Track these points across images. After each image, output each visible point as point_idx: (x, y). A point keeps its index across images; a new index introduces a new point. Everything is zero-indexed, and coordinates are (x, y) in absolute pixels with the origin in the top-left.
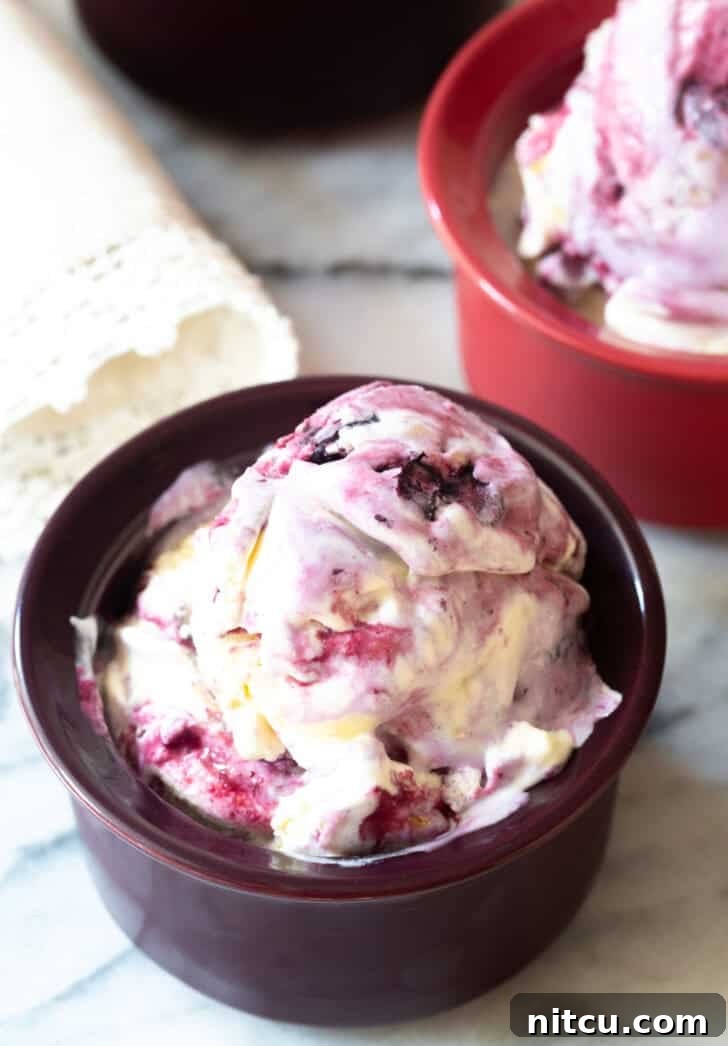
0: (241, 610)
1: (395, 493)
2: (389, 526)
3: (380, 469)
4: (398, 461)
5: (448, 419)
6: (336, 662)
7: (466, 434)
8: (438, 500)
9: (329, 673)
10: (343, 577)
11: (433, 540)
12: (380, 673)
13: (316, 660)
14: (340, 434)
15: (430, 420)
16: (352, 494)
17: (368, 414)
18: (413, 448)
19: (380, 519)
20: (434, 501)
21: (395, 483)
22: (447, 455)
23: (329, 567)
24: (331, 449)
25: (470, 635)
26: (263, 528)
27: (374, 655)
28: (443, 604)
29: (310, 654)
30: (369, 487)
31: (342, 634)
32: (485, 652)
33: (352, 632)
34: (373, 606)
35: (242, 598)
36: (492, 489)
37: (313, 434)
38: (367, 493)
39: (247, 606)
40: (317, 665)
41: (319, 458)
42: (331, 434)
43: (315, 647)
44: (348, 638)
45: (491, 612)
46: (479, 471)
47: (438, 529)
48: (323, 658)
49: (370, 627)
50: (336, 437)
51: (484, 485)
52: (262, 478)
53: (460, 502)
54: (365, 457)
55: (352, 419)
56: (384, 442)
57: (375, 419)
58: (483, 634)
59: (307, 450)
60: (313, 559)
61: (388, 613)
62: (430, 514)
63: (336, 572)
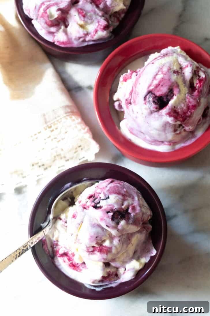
0: (77, 238)
1: (111, 219)
2: (109, 228)
3: (108, 212)
4: (112, 210)
5: (125, 195)
6: (96, 252)
7: (128, 198)
8: (120, 220)
9: (94, 254)
10: (98, 238)
11: (118, 230)
12: (105, 256)
13: (91, 251)
14: (101, 202)
15: (120, 197)
16: (102, 219)
17: (107, 196)
18: (116, 207)
19: (107, 226)
20: (119, 220)
21: (111, 217)
22: (123, 207)
23: (96, 236)
24: (98, 205)
25: (125, 246)
26: (82, 222)
27: (104, 252)
28: (119, 240)
29: (90, 250)
30: (105, 218)
31: (98, 247)
32: (128, 248)
33: (100, 247)
34: (104, 241)
35: (77, 236)
36: (132, 215)
37: (95, 200)
38: (105, 220)
39: (78, 237)
40: (92, 252)
41: (95, 207)
42: (99, 201)
43: (92, 249)
44: (99, 248)
45: (130, 240)
46: (130, 210)
47: (120, 227)
48: (93, 251)
49: (103, 246)
50: (99, 203)
51: (130, 214)
52: (83, 209)
53: (125, 219)
54: (105, 210)
55: (103, 198)
56: (110, 205)
57: (108, 198)
58: (128, 245)
59: (93, 204)
60: (92, 234)
61: (107, 244)
62: (118, 223)
63: (97, 237)
